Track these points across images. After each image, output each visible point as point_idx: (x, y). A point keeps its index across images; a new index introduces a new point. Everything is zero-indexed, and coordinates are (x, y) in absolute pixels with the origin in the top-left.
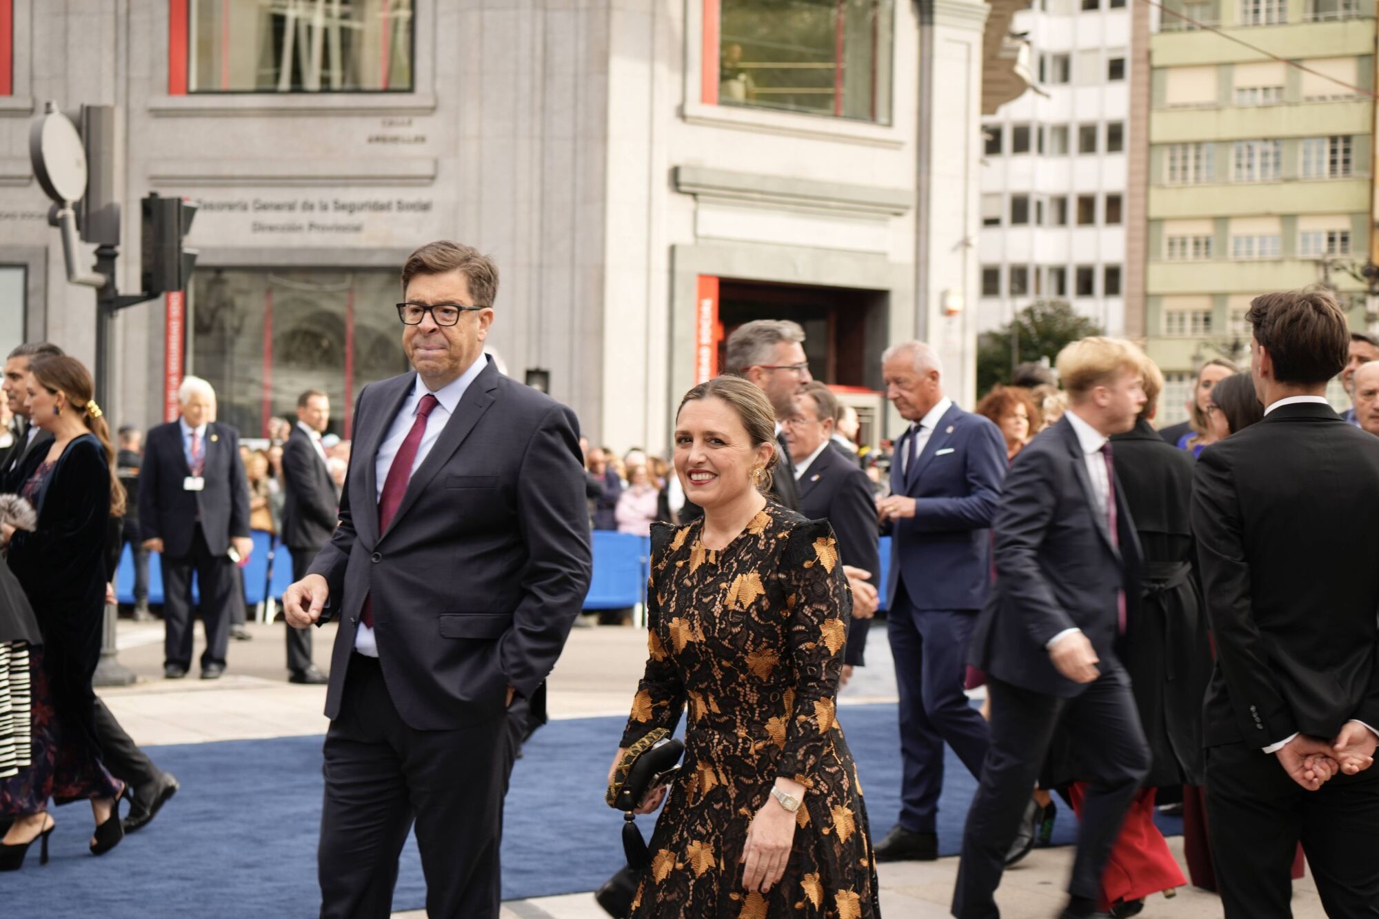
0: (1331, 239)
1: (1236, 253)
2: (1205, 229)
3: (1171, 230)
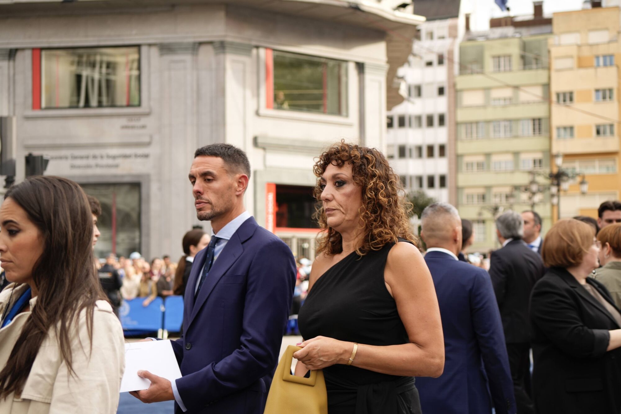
0: (535, 162)
1: (495, 169)
2: (481, 159)
3: (467, 159)
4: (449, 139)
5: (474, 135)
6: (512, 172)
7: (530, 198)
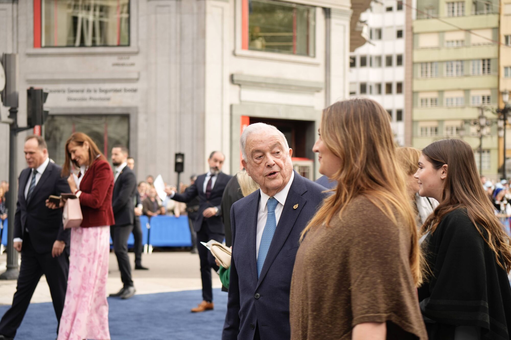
0: (483, 98)
1: (447, 104)
2: (434, 95)
3: (422, 96)
4: (406, 78)
5: (429, 74)
6: (463, 108)
7: (479, 131)
